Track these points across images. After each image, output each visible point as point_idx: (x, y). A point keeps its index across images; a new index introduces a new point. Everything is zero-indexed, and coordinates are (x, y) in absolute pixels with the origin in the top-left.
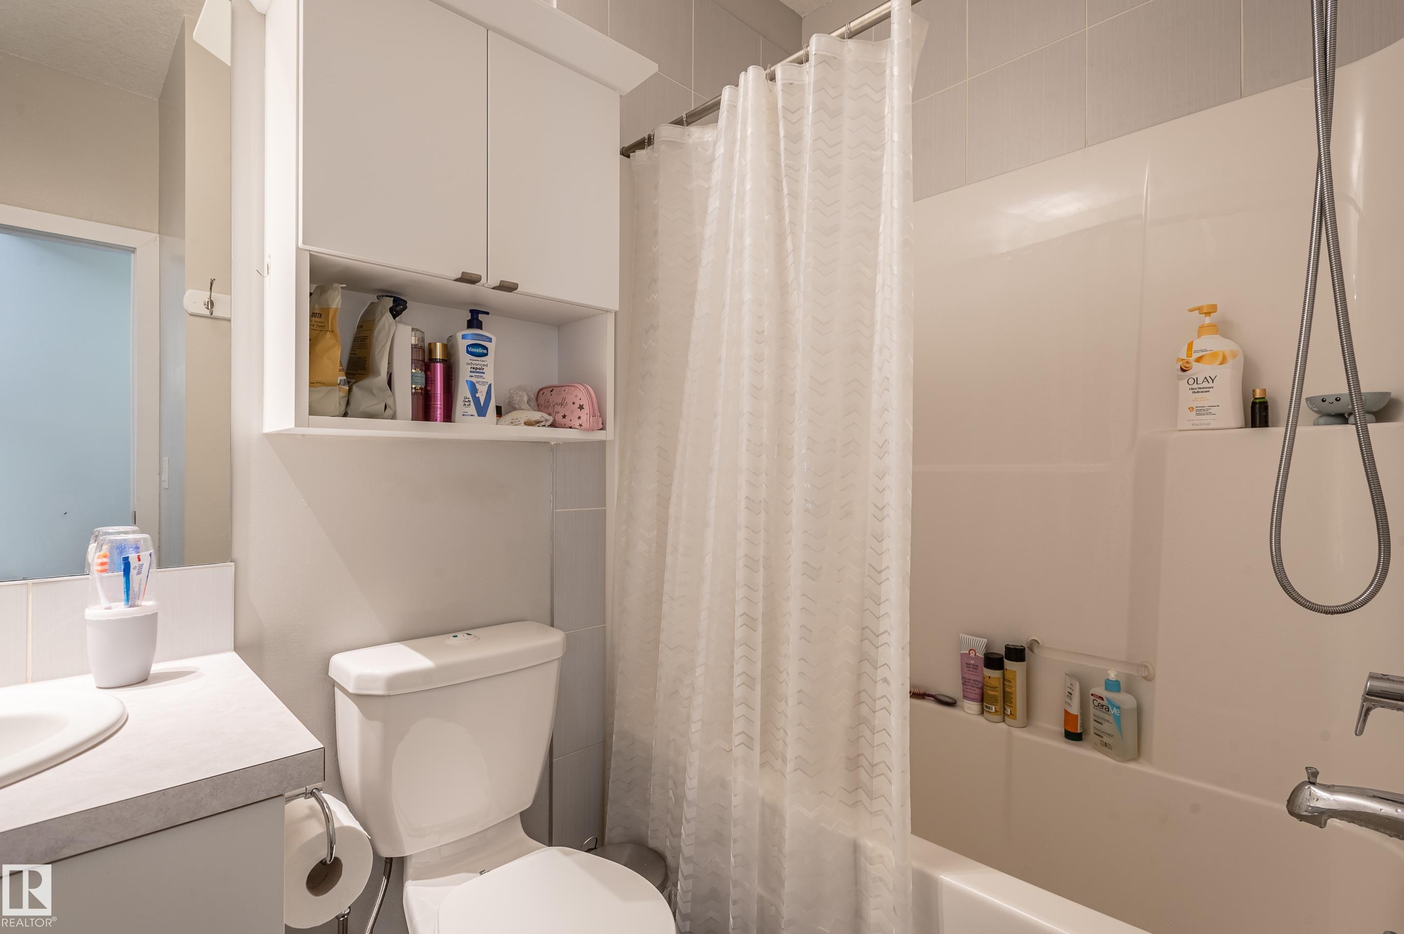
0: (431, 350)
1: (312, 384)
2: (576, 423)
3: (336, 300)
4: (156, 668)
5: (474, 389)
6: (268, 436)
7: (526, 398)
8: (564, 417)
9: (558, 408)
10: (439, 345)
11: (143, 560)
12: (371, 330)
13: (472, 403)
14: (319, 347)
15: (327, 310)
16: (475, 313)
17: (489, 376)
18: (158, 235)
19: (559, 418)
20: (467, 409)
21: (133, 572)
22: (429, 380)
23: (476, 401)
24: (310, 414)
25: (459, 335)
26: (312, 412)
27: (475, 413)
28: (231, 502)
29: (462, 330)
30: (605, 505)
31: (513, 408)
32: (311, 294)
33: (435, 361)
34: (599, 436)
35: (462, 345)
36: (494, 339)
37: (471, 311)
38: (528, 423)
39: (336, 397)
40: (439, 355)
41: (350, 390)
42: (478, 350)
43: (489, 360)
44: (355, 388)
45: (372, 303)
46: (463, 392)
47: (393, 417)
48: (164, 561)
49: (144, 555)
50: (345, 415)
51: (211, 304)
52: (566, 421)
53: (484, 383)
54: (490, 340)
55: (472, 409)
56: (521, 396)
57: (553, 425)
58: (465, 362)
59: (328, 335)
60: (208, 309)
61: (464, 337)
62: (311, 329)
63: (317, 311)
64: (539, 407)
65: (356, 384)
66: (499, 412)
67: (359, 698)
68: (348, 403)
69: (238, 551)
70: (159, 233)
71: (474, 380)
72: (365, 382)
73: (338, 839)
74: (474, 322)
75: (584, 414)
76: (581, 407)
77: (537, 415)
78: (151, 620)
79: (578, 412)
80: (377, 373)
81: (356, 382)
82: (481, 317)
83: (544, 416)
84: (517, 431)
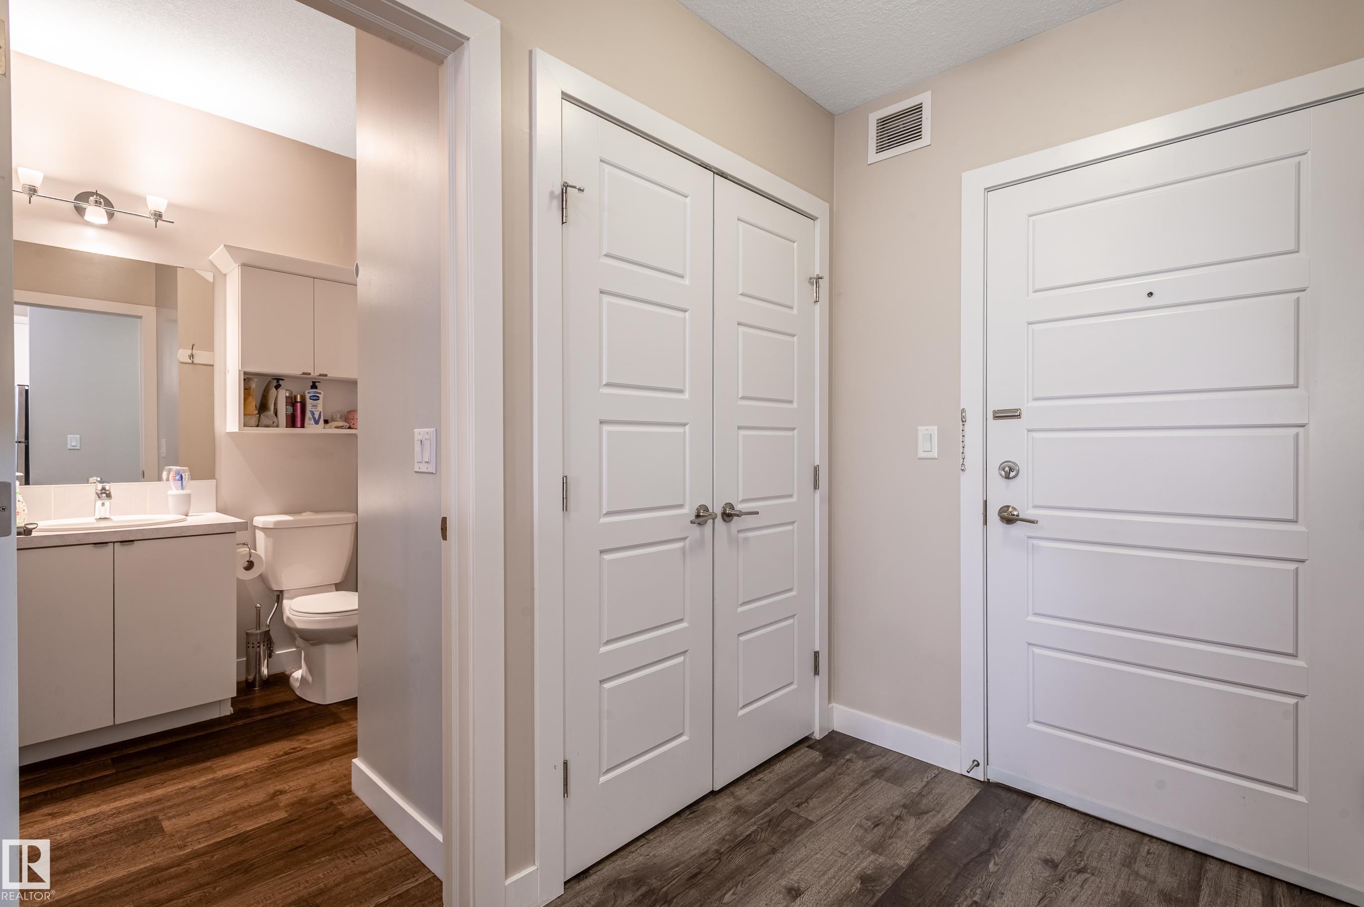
0: (296, 397)
1: (244, 415)
3: (253, 385)
4: (189, 515)
5: (313, 414)
6: (229, 433)
7: (339, 416)
8: (353, 424)
9: (351, 421)
10: (299, 396)
11: (186, 476)
12: (268, 393)
13: (312, 419)
14: (248, 401)
15: (250, 388)
16: (314, 383)
17: (320, 408)
18: (155, 308)
19: (351, 425)
20: (310, 422)
21: (183, 479)
22: (294, 410)
23: (314, 418)
24: (244, 426)
25: (306, 392)
26: (245, 426)
27: (314, 423)
28: (214, 455)
29: (309, 390)
31: (333, 420)
32: (244, 379)
33: (297, 402)
35: (308, 396)
36: (322, 393)
37: (313, 382)
38: (337, 427)
39: (254, 420)
40: (299, 400)
41: (260, 416)
42: (316, 398)
43: (320, 402)
44: (261, 415)
45: (270, 381)
46: (308, 415)
47: (277, 426)
48: (193, 478)
49: (187, 474)
50: (258, 426)
51: (192, 356)
53: (318, 411)
54: (320, 393)
55: (312, 422)
56: (337, 416)
57: (350, 428)
58: (309, 402)
59: (251, 397)
60: (190, 359)
61: (308, 393)
62: (244, 395)
63: (247, 388)
64: (346, 420)
65: (263, 414)
66: (326, 422)
67: (263, 529)
68: (259, 421)
69: (217, 476)
70: (156, 306)
71: (313, 410)
72: (266, 413)
73: (252, 555)
74: (314, 386)
77: (341, 424)
78: (189, 496)
80: (269, 410)
81: (263, 413)
82: (317, 384)
83: (346, 424)
84: (331, 430)
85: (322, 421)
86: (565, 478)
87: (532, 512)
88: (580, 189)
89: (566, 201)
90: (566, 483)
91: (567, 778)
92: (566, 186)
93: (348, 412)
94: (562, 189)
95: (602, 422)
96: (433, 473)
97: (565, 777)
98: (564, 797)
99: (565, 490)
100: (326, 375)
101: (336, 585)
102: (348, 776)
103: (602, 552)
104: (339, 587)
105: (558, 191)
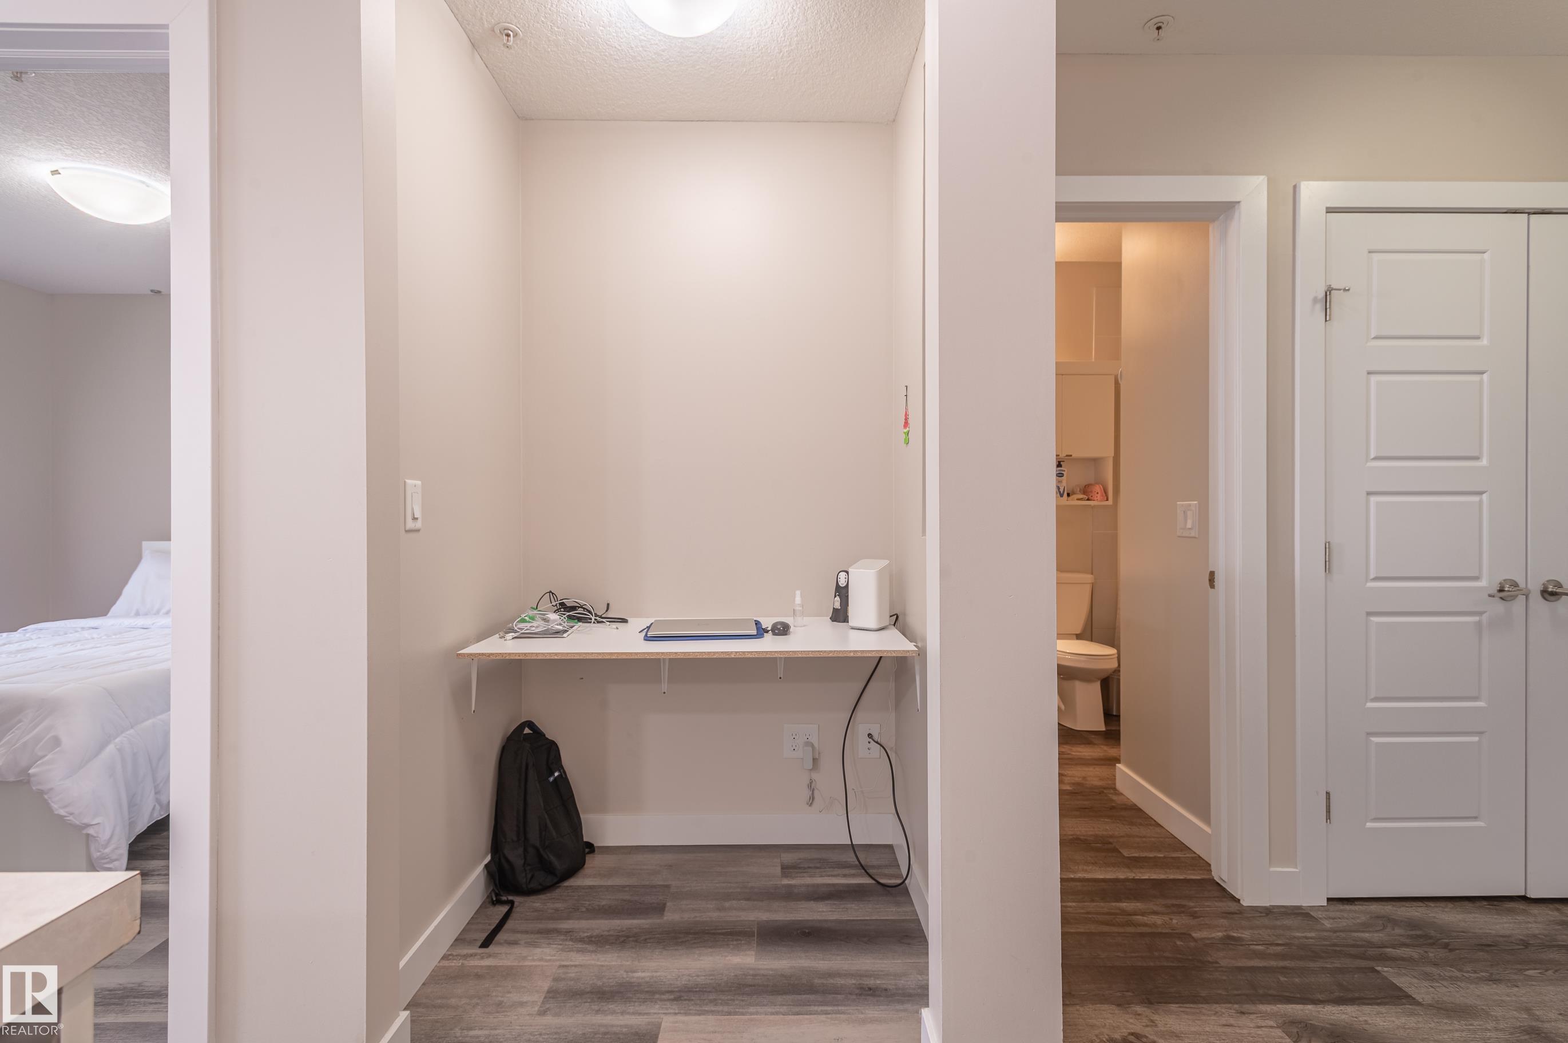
2: (1096, 499)
5: (1059, 488)
7: (1078, 490)
9: (1089, 494)
16: (1058, 462)
17: (1064, 484)
19: (1090, 496)
23: (1060, 492)
27: (1060, 496)
30: (1117, 530)
31: (1074, 493)
34: (1106, 503)
36: (1066, 470)
38: (1078, 499)
42: (1061, 475)
43: (1064, 478)
52: (1092, 498)
53: (1062, 486)
54: (1064, 471)
56: (1076, 490)
57: (1088, 500)
64: (1085, 493)
66: (1068, 495)
71: (1059, 485)
74: (1058, 465)
75: (1099, 495)
76: (1098, 493)
77: (1081, 496)
79: (1097, 495)
82: (1062, 463)
83: (1085, 496)
84: (1073, 501)
85: (1065, 494)
86: (1327, 544)
87: (1293, 571)
88: (1345, 290)
89: (1330, 302)
90: (1329, 548)
91: (1329, 806)
92: (1329, 291)
93: (1085, 486)
94: (1326, 293)
95: (1369, 494)
96: (1195, 538)
97: (1328, 805)
98: (1327, 822)
99: (1327, 554)
100: (1071, 456)
101: (1076, 634)
102: (1113, 778)
103: (1369, 614)
104: (1078, 637)
105: (1322, 295)
